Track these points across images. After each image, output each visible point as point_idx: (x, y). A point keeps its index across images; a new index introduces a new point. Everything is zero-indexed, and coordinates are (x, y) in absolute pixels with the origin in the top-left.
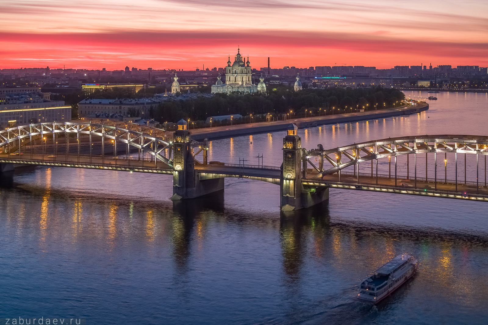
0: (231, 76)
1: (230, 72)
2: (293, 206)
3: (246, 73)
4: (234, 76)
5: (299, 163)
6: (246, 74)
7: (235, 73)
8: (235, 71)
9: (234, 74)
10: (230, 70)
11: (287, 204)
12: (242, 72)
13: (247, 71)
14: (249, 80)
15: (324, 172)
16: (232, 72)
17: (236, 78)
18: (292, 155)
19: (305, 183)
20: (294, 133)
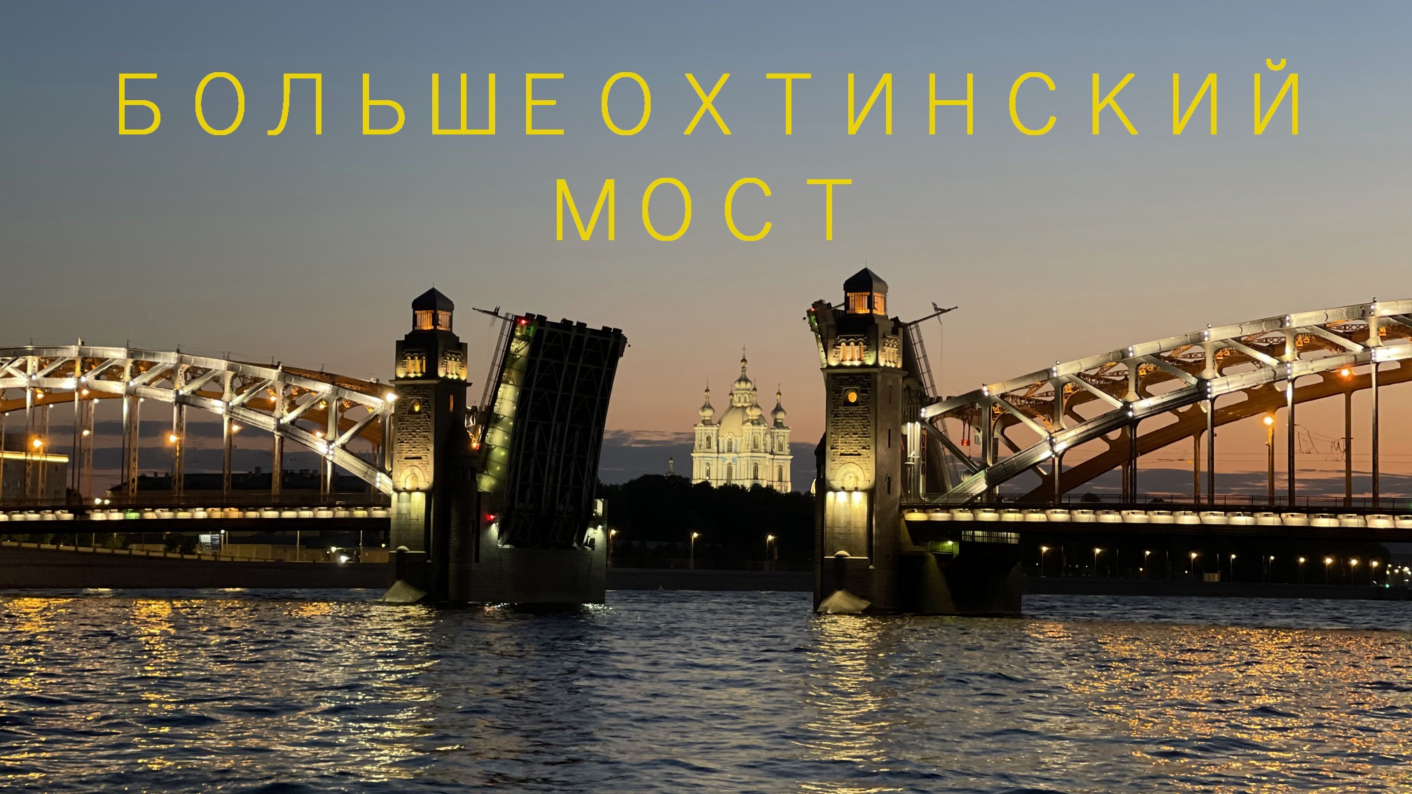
0: (715, 461)
1: (709, 447)
2: (862, 597)
3: (769, 449)
4: (724, 459)
5: (889, 426)
6: (772, 453)
7: (730, 451)
8: (730, 444)
9: (723, 452)
10: (708, 439)
11: (839, 589)
12: (756, 446)
13: (773, 443)
14: (780, 480)
15: (993, 468)
16: (718, 446)
17: (734, 467)
18: (863, 392)
19: (916, 516)
20: (871, 306)
